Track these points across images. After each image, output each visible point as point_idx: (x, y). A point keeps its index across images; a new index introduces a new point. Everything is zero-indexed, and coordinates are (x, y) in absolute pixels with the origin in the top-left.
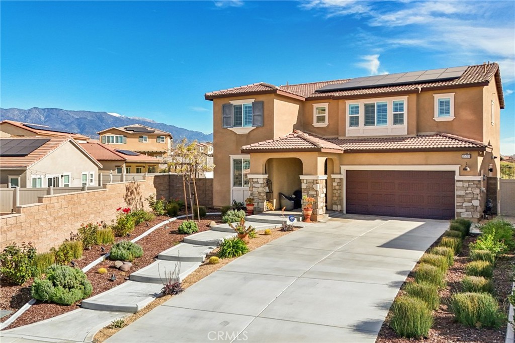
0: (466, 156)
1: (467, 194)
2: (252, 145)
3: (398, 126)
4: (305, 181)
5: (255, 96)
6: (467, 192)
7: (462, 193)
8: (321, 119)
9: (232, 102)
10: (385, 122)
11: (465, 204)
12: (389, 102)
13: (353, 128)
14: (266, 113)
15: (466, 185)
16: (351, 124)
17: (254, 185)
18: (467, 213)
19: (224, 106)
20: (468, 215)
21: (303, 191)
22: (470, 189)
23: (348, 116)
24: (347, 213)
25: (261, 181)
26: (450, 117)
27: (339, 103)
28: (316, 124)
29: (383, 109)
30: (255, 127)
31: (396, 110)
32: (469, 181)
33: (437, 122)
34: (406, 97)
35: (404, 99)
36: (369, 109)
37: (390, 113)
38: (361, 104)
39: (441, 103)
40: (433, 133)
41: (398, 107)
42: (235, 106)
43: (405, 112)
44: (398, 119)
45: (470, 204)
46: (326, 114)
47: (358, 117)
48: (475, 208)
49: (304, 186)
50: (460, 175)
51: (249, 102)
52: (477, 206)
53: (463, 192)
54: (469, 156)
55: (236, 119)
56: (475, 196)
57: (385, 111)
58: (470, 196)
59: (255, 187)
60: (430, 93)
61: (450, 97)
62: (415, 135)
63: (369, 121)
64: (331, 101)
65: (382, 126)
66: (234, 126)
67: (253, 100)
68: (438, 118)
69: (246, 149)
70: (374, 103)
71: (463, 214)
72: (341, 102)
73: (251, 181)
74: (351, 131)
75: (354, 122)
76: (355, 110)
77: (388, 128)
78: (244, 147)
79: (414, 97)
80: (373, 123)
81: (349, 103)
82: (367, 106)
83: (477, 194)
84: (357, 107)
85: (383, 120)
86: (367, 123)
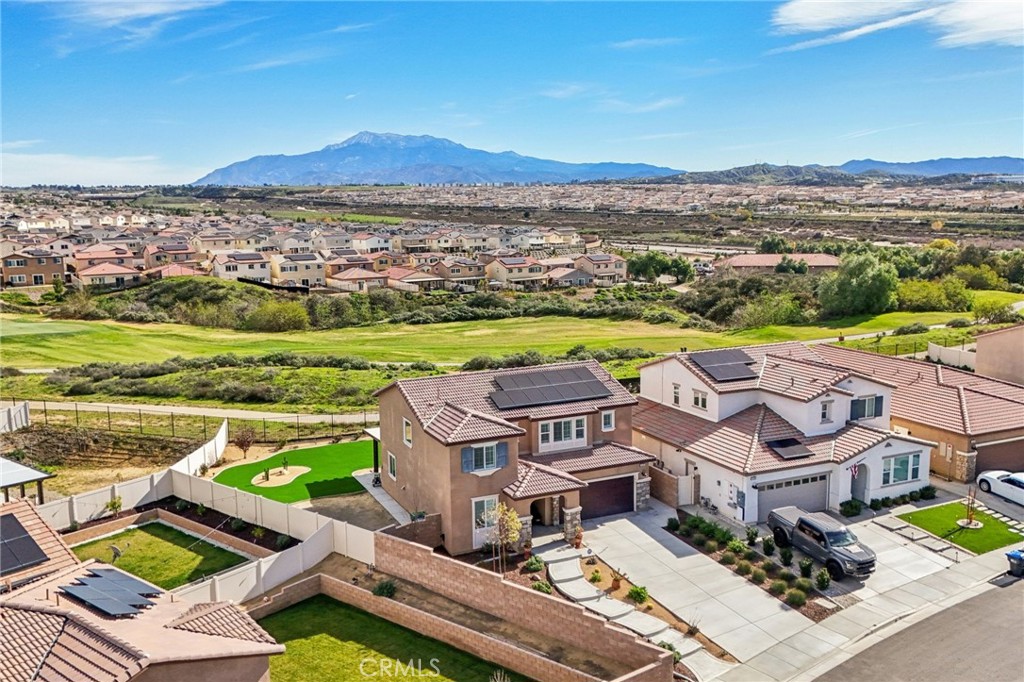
3: (580, 439)
9: (472, 446)
10: (570, 437)
11: (641, 498)
12: (573, 420)
13: (545, 444)
14: (510, 453)
15: (640, 485)
16: (543, 441)
19: (463, 452)
20: (643, 506)
22: (643, 488)
23: (540, 434)
26: (612, 429)
27: (532, 423)
30: (500, 468)
31: (577, 426)
32: (644, 482)
33: (604, 433)
36: (557, 426)
37: (574, 429)
38: (551, 422)
39: (605, 417)
40: (601, 442)
41: (579, 423)
42: (475, 449)
43: (585, 428)
44: (580, 434)
45: (644, 498)
47: (548, 434)
50: (638, 479)
51: (493, 444)
52: (648, 498)
53: (640, 491)
55: (476, 461)
56: (647, 492)
57: (570, 427)
58: (644, 492)
59: (524, 528)
61: (611, 412)
62: (592, 446)
63: (557, 437)
64: (521, 420)
65: (568, 441)
66: (476, 469)
67: (497, 442)
68: (605, 429)
70: (562, 422)
71: (640, 506)
74: (544, 448)
76: (545, 428)
77: (572, 443)
79: (591, 416)
81: (541, 423)
82: (555, 424)
83: (649, 490)
84: (547, 425)
85: (568, 435)
86: (555, 440)
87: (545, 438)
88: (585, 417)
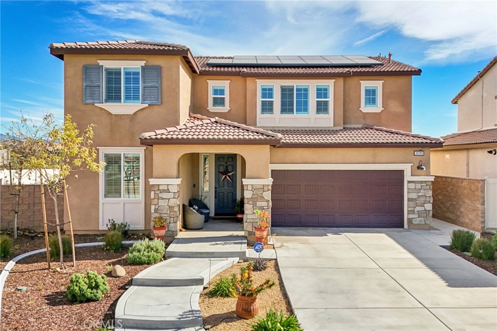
0: (419, 153)
1: (419, 196)
2: (158, 132)
3: (322, 116)
4: (250, 188)
5: (145, 57)
6: (420, 194)
7: (414, 196)
8: (219, 102)
9: (101, 63)
10: (306, 110)
11: (418, 209)
12: (312, 85)
13: (267, 115)
14: (165, 84)
15: (419, 186)
17: (160, 195)
18: (420, 218)
19: (86, 69)
20: (420, 221)
21: (246, 201)
22: (422, 191)
23: (259, 100)
24: (273, 225)
25: (174, 189)
26: (378, 108)
27: (248, 82)
28: (211, 108)
29: (303, 93)
30: (147, 105)
31: (318, 96)
32: (421, 182)
33: (364, 113)
34: (333, 81)
35: (329, 84)
36: (286, 92)
37: (312, 100)
38: (277, 85)
39: (368, 92)
40: (360, 126)
41: (322, 92)
42: (106, 69)
43: (331, 99)
44: (322, 107)
45: (422, 209)
46: (227, 96)
47: (272, 101)
48: (428, 212)
49: (248, 194)
50: (412, 175)
51: (136, 65)
52: (429, 211)
53: (415, 194)
54: (422, 153)
55: (109, 90)
56: (428, 199)
57: (306, 96)
58: (422, 199)
59: (162, 199)
60: (356, 79)
61: (377, 84)
62: (341, 128)
63: (287, 108)
64: (233, 78)
65: (302, 115)
66: (106, 101)
67: (143, 63)
69: (151, 139)
70: (293, 86)
71: (415, 221)
72: (249, 81)
73: (156, 189)
74: (264, 120)
75: (267, 107)
76: (268, 92)
77: (310, 118)
78: (147, 135)
79: (341, 81)
80: (291, 111)
81: (261, 83)
82: (283, 89)
83: (430, 197)
84: (271, 89)
85: (303, 107)
86: (283, 111)
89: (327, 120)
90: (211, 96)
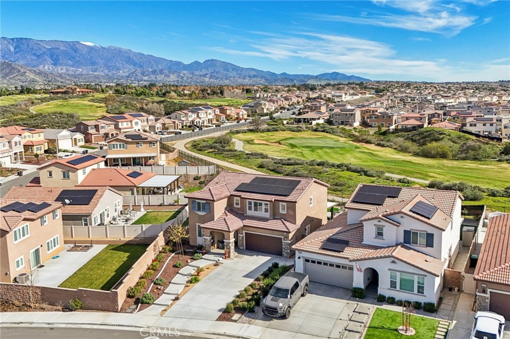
4: (226, 242)
5: (206, 200)
6: (286, 247)
7: (284, 247)
8: (237, 204)
9: (196, 201)
12: (263, 203)
13: (250, 211)
14: (211, 208)
15: (286, 244)
16: (249, 209)
17: (206, 241)
19: (193, 202)
23: (248, 206)
24: (246, 249)
25: (209, 240)
26: (285, 212)
28: (235, 206)
30: (206, 213)
31: (265, 206)
33: (281, 213)
36: (256, 204)
37: (263, 207)
38: (253, 201)
39: (282, 206)
40: (279, 218)
42: (198, 203)
43: (269, 208)
44: (266, 211)
45: (287, 251)
46: (239, 202)
49: (225, 244)
50: (284, 240)
51: (204, 202)
52: (289, 252)
54: (286, 234)
55: (198, 208)
56: (289, 249)
60: (278, 201)
62: (272, 218)
63: (256, 210)
65: (261, 212)
66: (198, 211)
68: (281, 211)
69: (202, 227)
70: (258, 202)
71: (285, 255)
72: (244, 200)
73: (205, 239)
77: (263, 213)
80: (257, 211)
81: (248, 200)
84: (251, 202)
85: (261, 210)
86: (255, 210)
87: (250, 208)
88: (268, 203)
89: (268, 215)
90: (235, 202)
